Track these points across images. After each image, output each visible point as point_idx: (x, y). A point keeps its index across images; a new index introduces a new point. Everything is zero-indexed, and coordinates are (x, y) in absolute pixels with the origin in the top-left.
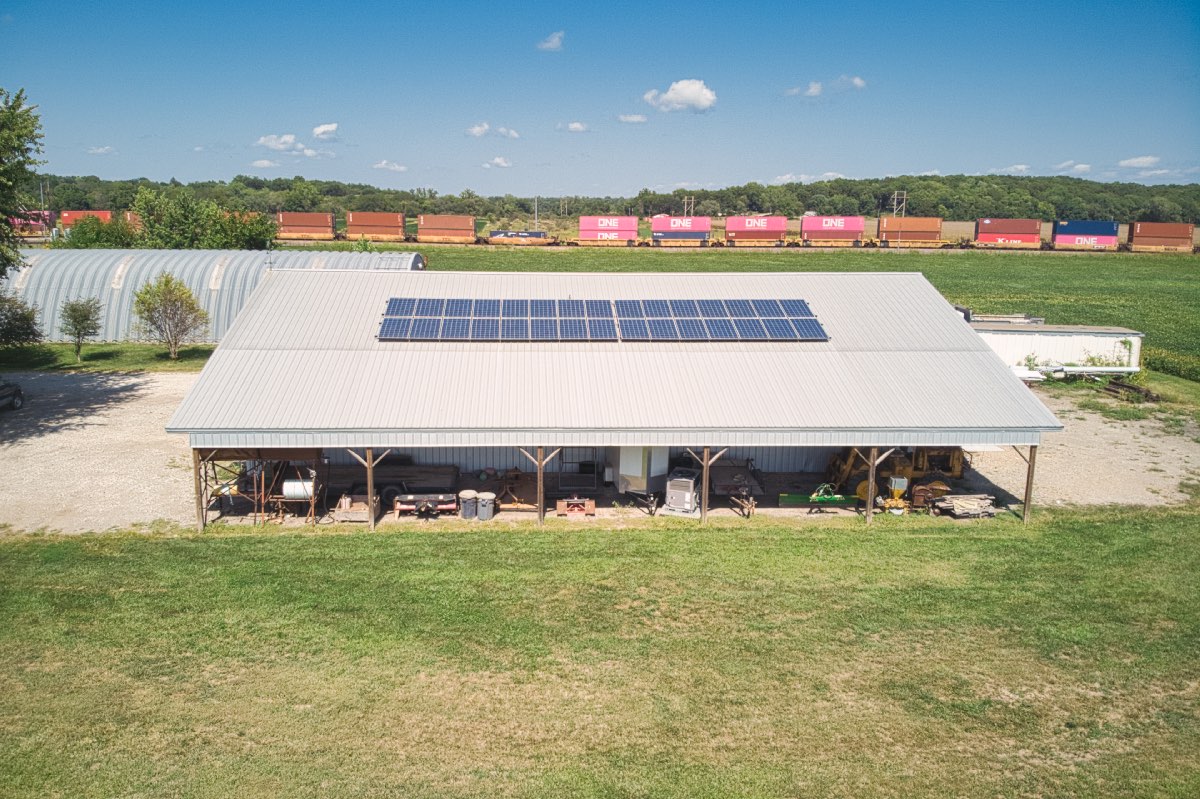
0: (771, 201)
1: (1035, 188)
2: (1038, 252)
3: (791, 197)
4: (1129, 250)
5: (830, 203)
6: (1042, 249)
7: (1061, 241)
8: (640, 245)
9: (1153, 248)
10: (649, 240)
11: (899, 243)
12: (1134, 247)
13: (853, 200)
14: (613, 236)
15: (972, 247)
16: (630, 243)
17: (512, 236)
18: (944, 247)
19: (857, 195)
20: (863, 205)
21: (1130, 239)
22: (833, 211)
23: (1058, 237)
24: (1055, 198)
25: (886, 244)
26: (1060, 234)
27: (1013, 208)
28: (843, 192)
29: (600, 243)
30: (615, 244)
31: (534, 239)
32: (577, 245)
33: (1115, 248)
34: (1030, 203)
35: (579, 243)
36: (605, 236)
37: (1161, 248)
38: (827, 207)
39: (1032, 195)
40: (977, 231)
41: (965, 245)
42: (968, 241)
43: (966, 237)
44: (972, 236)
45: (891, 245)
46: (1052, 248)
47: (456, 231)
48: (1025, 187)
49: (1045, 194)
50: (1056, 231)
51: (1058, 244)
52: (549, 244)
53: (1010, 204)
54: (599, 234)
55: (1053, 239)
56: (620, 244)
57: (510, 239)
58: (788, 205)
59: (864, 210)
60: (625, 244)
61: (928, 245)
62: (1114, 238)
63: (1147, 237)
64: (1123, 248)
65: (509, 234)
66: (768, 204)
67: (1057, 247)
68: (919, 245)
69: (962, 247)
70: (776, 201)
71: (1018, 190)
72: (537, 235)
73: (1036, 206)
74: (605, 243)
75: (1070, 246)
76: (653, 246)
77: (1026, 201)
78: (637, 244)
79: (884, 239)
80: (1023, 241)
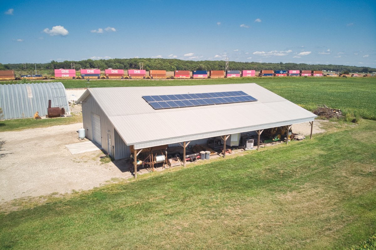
0: (97, 65)
1: (170, 62)
2: (190, 79)
3: (103, 64)
4: (210, 78)
5: (115, 66)
6: (191, 78)
7: (195, 76)
8: (77, 78)
9: (215, 77)
10: (80, 77)
11: (156, 77)
12: (211, 77)
13: (122, 65)
14: (68, 76)
15: (174, 78)
16: (74, 78)
17: (29, 77)
18: (167, 78)
19: (123, 64)
20: (125, 66)
21: (210, 75)
22: (117, 68)
23: (194, 75)
24: (176, 65)
25: (152, 78)
26: (194, 74)
27: (166, 68)
28: (118, 62)
29: (63, 78)
30: (68, 78)
31: (38, 77)
32: (54, 79)
33: (207, 78)
34: (170, 66)
35: (55, 78)
36: (65, 76)
37: (217, 77)
38: (115, 67)
39: (170, 64)
40: (175, 74)
41: (172, 78)
42: (173, 77)
43: (172, 76)
44: (174, 76)
45: (153, 78)
46: (193, 78)
47: (8, 76)
48: (168, 62)
49: (173, 63)
50: (193, 73)
51: (194, 77)
52: (44, 79)
53: (165, 67)
54: (62, 75)
55: (193, 76)
56: (70, 78)
57: (29, 78)
58: (103, 66)
59: (125, 68)
60: (72, 78)
61: (163, 78)
62: (207, 75)
63: (214, 74)
64: (209, 77)
65: (28, 76)
66: (97, 66)
67: (194, 78)
68: (161, 78)
69: (171, 78)
70: (99, 65)
71: (167, 63)
72: (39, 76)
73: (171, 67)
74: (65, 78)
75: (197, 77)
76: (82, 79)
77: (169, 66)
78: (76, 78)
79: (151, 76)
80: (186, 76)
